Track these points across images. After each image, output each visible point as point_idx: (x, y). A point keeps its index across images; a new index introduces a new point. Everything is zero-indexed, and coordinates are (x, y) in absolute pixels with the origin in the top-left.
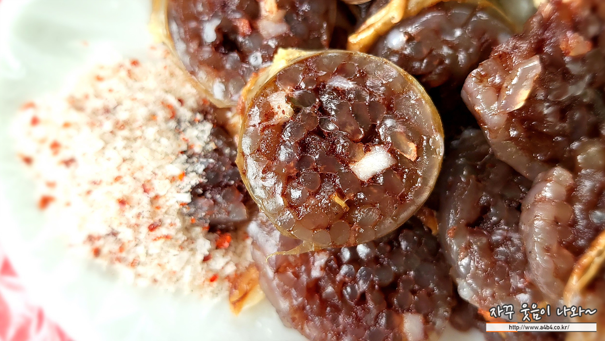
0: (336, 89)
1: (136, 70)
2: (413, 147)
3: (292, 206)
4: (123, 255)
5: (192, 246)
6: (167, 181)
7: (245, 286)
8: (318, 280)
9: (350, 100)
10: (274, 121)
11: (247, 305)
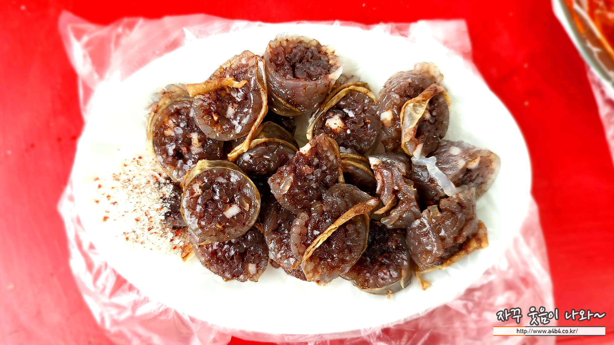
0: (219, 183)
1: (141, 160)
2: (248, 205)
3: (202, 227)
4: (138, 240)
5: (166, 235)
6: (155, 211)
7: (188, 251)
8: (216, 250)
9: (224, 187)
10: (195, 195)
11: (189, 258)
